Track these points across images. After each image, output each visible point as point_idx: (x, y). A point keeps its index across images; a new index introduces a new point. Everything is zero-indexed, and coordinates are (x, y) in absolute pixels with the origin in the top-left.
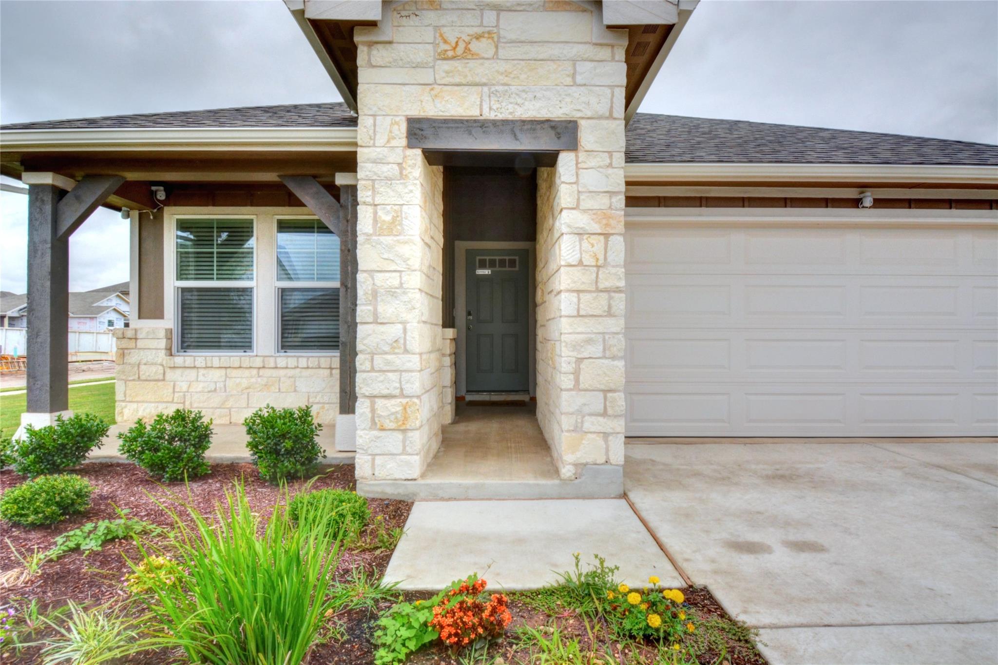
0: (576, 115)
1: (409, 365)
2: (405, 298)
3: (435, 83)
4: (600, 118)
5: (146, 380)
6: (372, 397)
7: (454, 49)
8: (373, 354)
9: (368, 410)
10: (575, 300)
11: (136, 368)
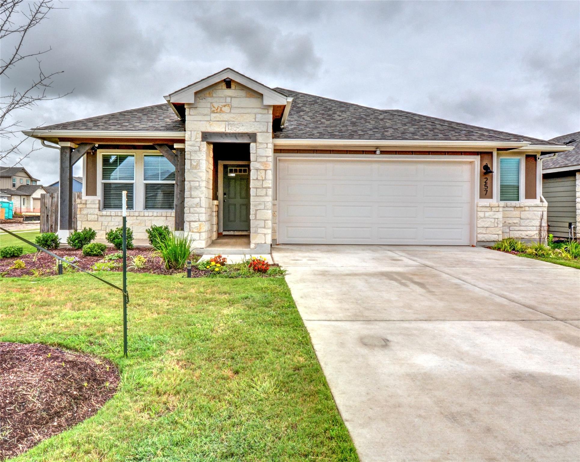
0: (255, 131)
1: (201, 211)
2: (200, 190)
3: (211, 120)
4: (264, 132)
5: (90, 221)
6: (190, 222)
7: (217, 110)
8: (190, 208)
9: (188, 226)
10: (255, 191)
11: (86, 216)
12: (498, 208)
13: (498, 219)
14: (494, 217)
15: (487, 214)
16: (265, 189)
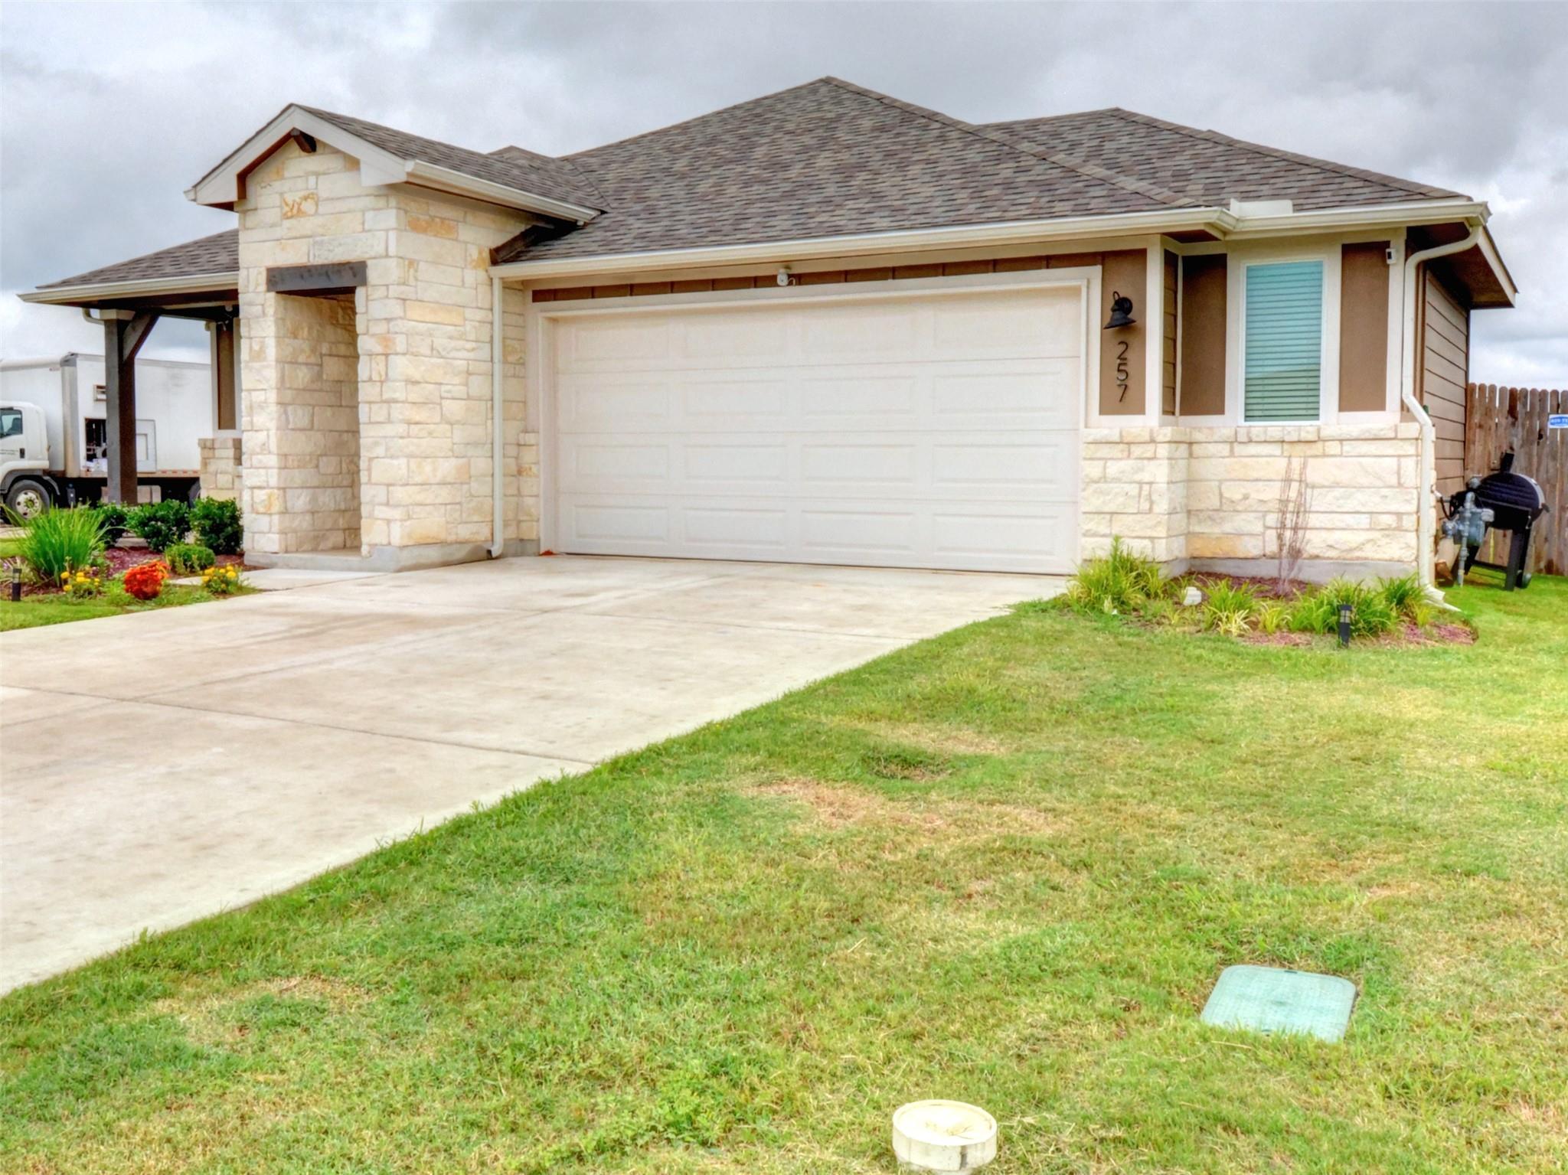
0: (364, 257)
1: (270, 464)
3: (282, 238)
4: (380, 257)
6: (252, 490)
7: (292, 209)
8: (251, 456)
9: (250, 498)
10: (369, 410)
11: (214, 478)
12: (1151, 447)
13: (1151, 483)
14: (1138, 477)
15: (1113, 469)
16: (385, 405)
